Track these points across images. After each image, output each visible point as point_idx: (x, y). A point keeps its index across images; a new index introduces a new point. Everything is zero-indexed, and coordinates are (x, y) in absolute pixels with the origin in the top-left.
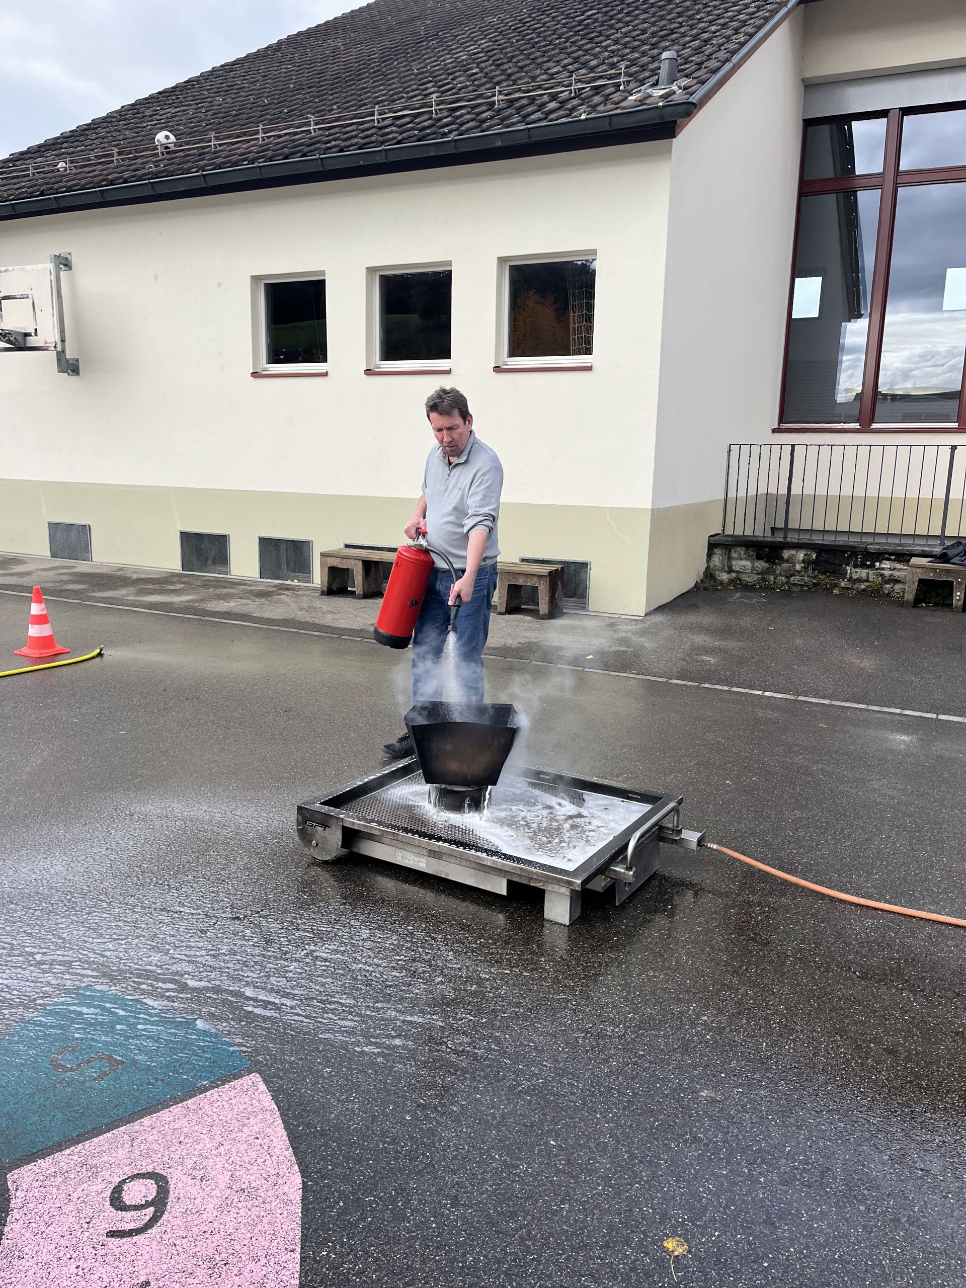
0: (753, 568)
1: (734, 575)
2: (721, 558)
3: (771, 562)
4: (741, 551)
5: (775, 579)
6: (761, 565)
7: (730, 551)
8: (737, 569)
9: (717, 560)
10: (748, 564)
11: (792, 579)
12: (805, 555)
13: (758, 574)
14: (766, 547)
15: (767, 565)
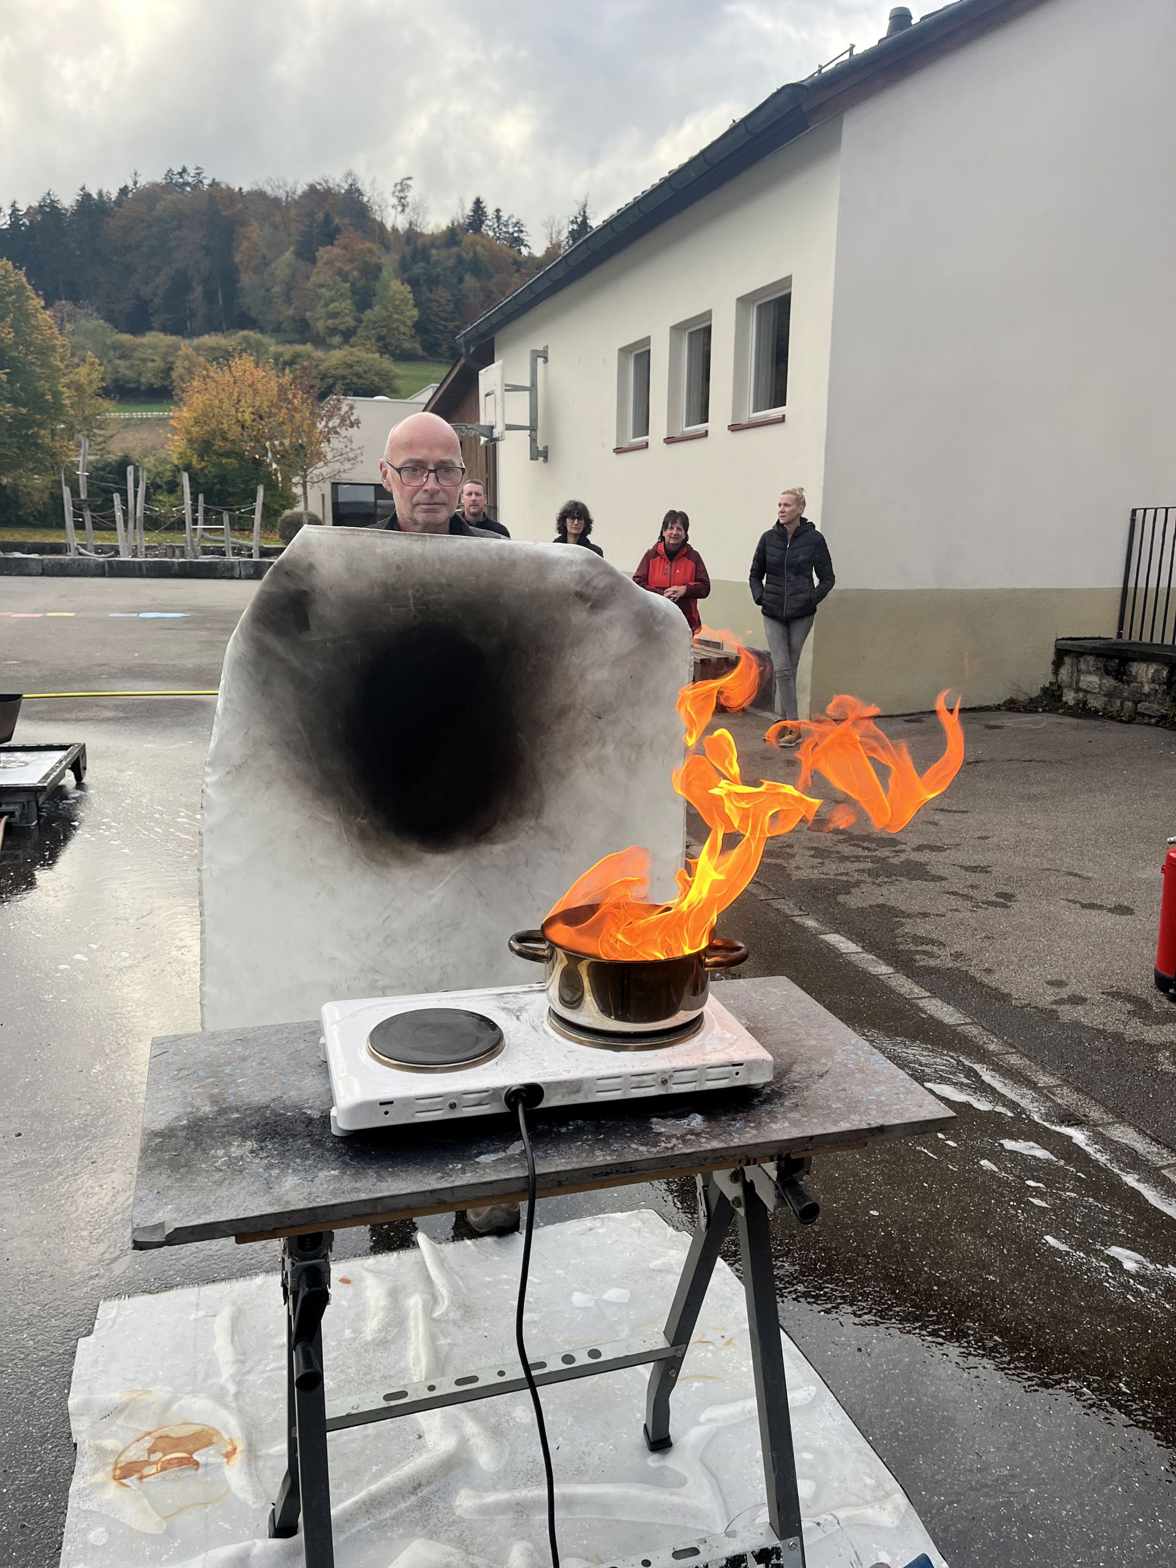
0: (1100, 686)
1: (1081, 695)
2: (1070, 671)
3: (1121, 680)
4: (1091, 659)
5: (1122, 704)
6: (1109, 682)
7: (1079, 661)
8: (1084, 687)
9: (1065, 673)
10: (1094, 679)
11: (1139, 705)
12: (1156, 671)
13: (1105, 695)
14: (1115, 657)
15: (1113, 682)
